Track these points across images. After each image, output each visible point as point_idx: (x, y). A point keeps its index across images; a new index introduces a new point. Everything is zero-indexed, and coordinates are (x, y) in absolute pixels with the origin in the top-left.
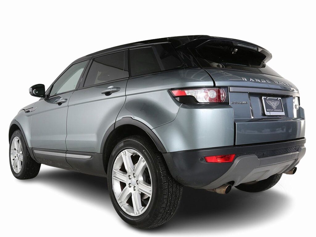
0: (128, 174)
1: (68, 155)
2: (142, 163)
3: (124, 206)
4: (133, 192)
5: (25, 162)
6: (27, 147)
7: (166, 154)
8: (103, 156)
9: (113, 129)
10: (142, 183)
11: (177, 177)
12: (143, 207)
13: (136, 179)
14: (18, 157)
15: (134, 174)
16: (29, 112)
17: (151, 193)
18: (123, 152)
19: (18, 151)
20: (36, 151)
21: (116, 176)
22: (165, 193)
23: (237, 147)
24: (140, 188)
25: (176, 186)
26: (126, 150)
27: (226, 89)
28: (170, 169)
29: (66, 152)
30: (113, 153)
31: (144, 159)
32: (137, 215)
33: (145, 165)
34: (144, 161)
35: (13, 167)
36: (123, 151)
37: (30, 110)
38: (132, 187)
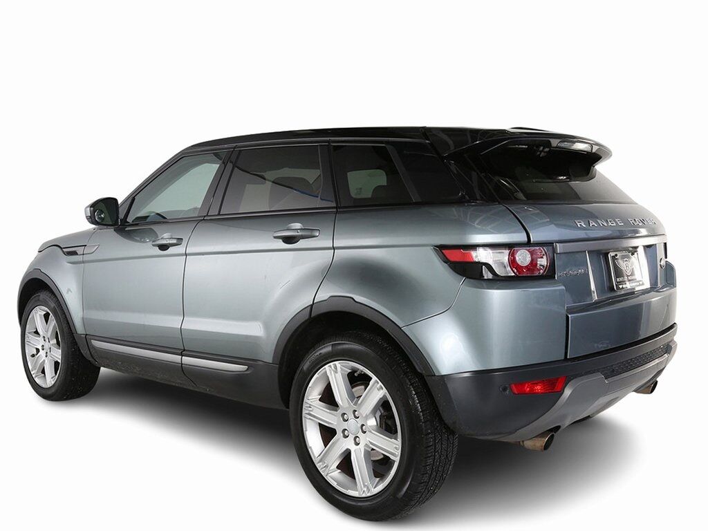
0: (340, 412)
1: (187, 360)
2: (376, 392)
3: (333, 476)
4: (353, 448)
5: (68, 364)
6: (74, 331)
7: (433, 378)
8: (280, 369)
9: (307, 318)
10: (374, 432)
11: (454, 423)
12: (378, 479)
13: (360, 422)
14: (44, 351)
15: (355, 411)
16: (75, 253)
17: (398, 453)
18: (330, 366)
19: (44, 337)
20: (96, 344)
21: (311, 413)
22: (429, 455)
23: (570, 363)
24: (372, 441)
25: (448, 438)
26: (337, 363)
27: (551, 247)
28: (440, 408)
29: (182, 353)
30: (306, 365)
31: (380, 383)
32: (364, 495)
33: (384, 396)
34: (382, 388)
35: (32, 373)
36: (331, 364)
37: (79, 251)
38: (351, 438)
